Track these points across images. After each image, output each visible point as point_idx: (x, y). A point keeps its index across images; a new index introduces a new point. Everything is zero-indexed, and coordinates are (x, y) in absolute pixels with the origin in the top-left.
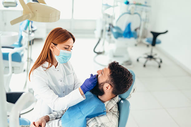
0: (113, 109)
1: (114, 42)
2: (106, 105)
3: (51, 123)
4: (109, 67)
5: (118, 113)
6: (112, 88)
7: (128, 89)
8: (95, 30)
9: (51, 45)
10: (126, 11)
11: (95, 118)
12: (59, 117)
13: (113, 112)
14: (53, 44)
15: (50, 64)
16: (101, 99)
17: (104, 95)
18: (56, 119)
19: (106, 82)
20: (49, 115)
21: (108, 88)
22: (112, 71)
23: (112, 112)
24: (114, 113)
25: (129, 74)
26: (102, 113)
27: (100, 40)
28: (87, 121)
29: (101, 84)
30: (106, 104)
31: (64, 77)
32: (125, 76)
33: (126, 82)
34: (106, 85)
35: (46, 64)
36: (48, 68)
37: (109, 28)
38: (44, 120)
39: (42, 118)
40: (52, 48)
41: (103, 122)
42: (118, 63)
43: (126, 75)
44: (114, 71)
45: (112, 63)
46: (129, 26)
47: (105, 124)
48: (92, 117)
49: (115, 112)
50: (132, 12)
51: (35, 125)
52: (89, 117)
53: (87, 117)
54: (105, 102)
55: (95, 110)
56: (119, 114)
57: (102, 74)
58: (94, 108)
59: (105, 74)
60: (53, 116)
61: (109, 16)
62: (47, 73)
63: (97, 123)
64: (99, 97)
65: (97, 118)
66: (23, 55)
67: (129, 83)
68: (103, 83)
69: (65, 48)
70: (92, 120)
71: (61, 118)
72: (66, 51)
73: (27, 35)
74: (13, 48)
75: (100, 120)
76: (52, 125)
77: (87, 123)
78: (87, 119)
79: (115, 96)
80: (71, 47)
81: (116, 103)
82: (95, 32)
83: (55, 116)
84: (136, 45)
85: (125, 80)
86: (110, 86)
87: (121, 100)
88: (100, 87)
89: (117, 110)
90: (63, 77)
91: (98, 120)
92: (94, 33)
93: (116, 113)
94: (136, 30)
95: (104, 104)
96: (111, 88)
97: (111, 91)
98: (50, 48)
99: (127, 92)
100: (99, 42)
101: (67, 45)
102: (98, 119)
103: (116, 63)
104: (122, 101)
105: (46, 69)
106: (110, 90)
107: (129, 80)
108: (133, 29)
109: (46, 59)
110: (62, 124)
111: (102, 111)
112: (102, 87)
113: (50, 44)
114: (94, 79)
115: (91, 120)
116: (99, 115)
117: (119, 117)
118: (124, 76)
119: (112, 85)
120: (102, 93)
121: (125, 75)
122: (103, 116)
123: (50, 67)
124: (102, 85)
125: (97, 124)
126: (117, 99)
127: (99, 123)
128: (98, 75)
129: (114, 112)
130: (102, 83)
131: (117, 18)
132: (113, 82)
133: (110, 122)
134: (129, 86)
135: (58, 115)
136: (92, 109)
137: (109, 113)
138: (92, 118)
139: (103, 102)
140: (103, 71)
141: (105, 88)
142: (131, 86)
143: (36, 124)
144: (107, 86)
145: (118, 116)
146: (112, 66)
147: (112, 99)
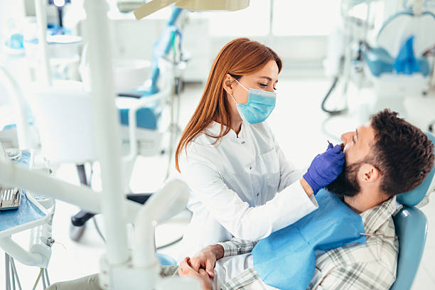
0: (384, 229)
1: (371, 85)
2: (364, 220)
3: (227, 262)
4: (373, 125)
5: (395, 240)
6: (381, 177)
7: (423, 179)
8: (324, 57)
9: (227, 79)
10: (401, 9)
11: (337, 252)
12: (247, 249)
13: (382, 236)
14: (231, 77)
15: (225, 127)
16: (351, 205)
17: (359, 195)
18: (240, 253)
19: (366, 161)
20: (222, 244)
21: (369, 178)
22: (380, 133)
23: (380, 238)
24: (385, 240)
25: (424, 140)
26: (355, 239)
27: (336, 80)
28: (317, 257)
29: (351, 167)
30: (364, 216)
31: (257, 158)
32: (415, 147)
33: (419, 160)
34: (366, 169)
35: (216, 128)
36: (220, 136)
37: (360, 52)
38: (211, 253)
39: (207, 248)
40: (229, 86)
41: (358, 260)
42: (395, 114)
43: (418, 143)
44: (386, 132)
45: (381, 113)
46: (409, 44)
47: (363, 267)
48: (329, 247)
49: (387, 237)
50: (415, 11)
51: (190, 264)
52: (321, 248)
53: (317, 248)
54: (361, 212)
55: (338, 230)
56: (398, 244)
57: (354, 142)
58: (336, 225)
59: (361, 141)
60: (233, 247)
61: (359, 23)
62: (218, 151)
63: (344, 263)
64: (347, 199)
65: (342, 251)
66: (160, 114)
67: (425, 164)
68: (359, 165)
69: (261, 85)
70: (330, 256)
71: (250, 251)
72: (262, 92)
73: (170, 65)
74: (138, 97)
75: (351, 255)
76: (230, 266)
77: (318, 263)
78: (318, 252)
79: (387, 198)
80: (273, 82)
81: (390, 215)
82: (326, 63)
83: (237, 246)
84: (425, 94)
85: (415, 156)
86: (375, 170)
87: (401, 210)
88: (349, 174)
89: (393, 233)
90: (255, 159)
91: (346, 256)
92: (322, 67)
93: (391, 241)
94: (425, 54)
95: (360, 218)
96: (378, 177)
97: (378, 183)
98: (225, 86)
99: (419, 187)
100: (334, 86)
101: (264, 77)
102: (344, 253)
103: (390, 114)
104: (405, 213)
105: (215, 139)
106: (374, 181)
107: (426, 155)
108: (418, 53)
109: (215, 116)
110: (254, 264)
111: (356, 235)
112: (354, 173)
113: (225, 76)
114: (338, 153)
115: (326, 255)
116: (348, 245)
117: (397, 250)
118: (412, 146)
119: (382, 170)
120: (354, 189)
121: (415, 143)
122: (357, 247)
123: (225, 133)
124: (353, 168)
125: (342, 266)
126: (393, 206)
127: (349, 263)
128: (343, 146)
129: (384, 237)
130: (354, 165)
131: (378, 27)
132: (384, 160)
133: (377, 261)
134: (425, 172)
135: (244, 245)
136: (330, 228)
137: (372, 239)
138: (329, 250)
139: (358, 212)
140: (357, 134)
141: (361, 178)
142: (429, 171)
143: (193, 263)
144: (367, 173)
145: (395, 248)
146: (381, 120)
147: (380, 204)
